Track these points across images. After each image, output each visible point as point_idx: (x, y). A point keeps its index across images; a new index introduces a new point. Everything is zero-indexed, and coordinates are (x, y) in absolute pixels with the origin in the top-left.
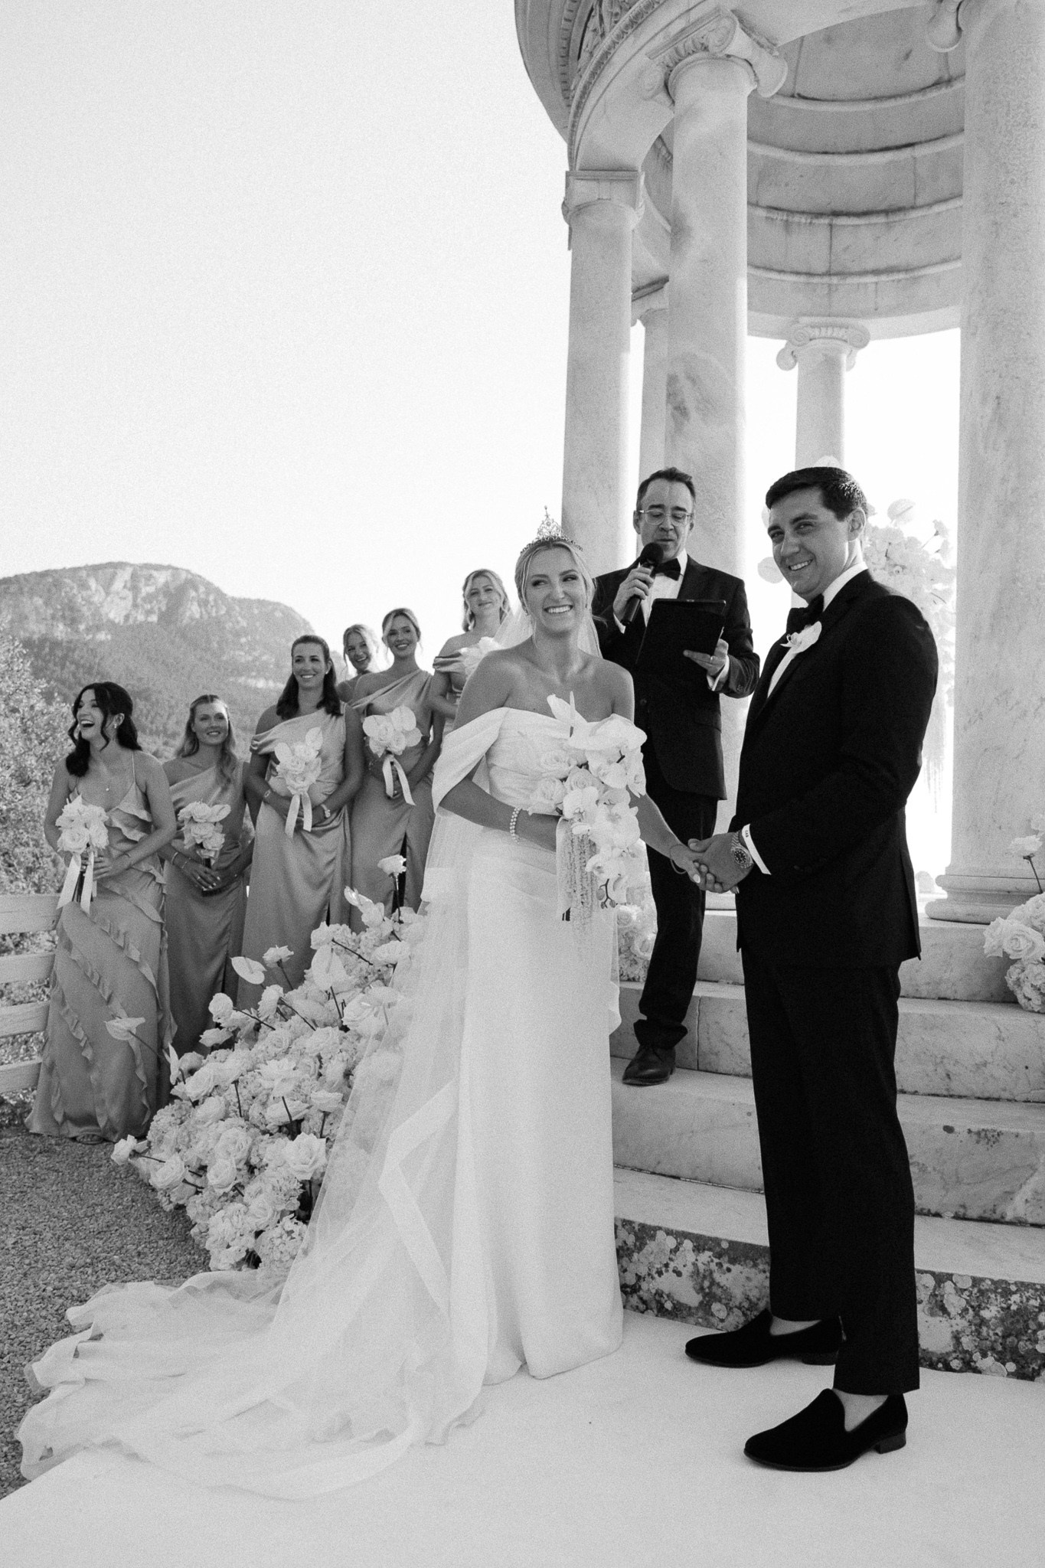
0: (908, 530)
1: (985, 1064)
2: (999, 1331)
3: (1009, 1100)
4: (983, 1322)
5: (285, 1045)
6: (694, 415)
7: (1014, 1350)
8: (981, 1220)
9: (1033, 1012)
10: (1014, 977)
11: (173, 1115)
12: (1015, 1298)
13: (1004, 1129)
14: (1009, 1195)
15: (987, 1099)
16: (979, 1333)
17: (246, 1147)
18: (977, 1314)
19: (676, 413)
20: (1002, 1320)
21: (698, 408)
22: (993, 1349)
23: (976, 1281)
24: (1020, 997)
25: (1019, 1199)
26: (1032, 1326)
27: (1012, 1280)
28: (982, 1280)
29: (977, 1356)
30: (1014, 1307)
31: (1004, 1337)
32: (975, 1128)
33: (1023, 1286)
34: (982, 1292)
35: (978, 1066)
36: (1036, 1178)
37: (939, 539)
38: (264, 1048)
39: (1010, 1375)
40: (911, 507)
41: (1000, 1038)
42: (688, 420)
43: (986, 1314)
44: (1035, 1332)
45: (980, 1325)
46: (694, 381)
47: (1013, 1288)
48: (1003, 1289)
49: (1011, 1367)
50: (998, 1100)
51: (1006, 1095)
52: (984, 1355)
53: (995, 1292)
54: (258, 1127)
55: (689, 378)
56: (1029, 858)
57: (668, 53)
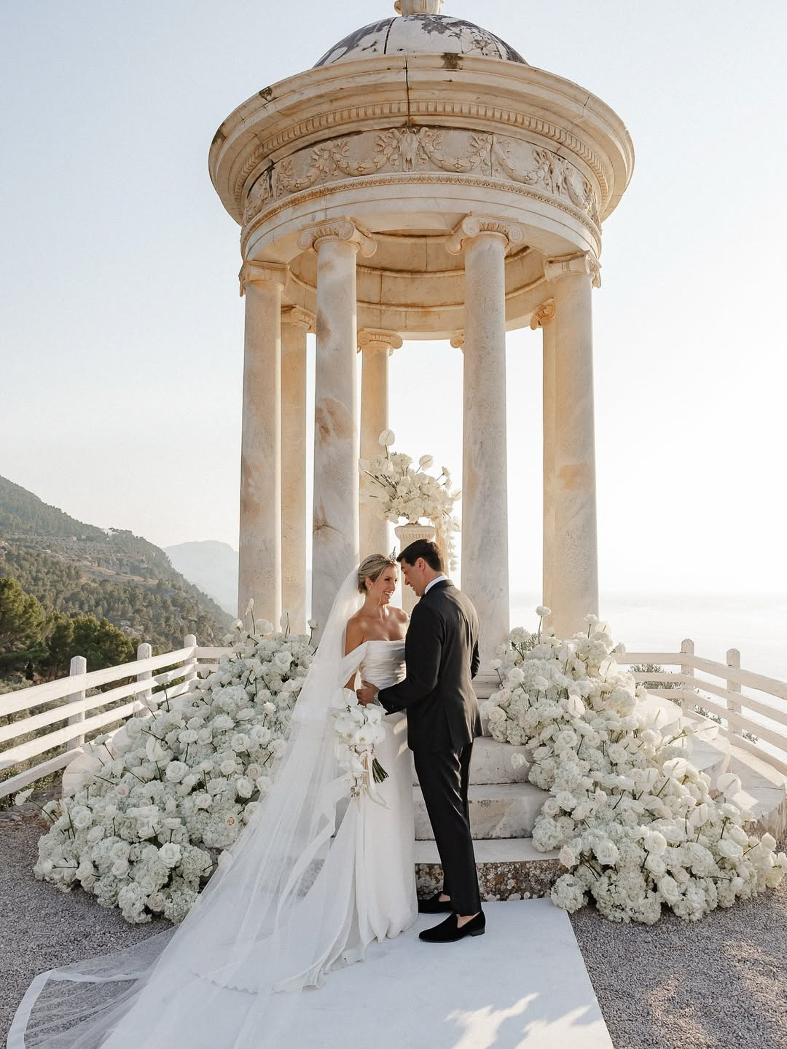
0: (429, 472)
1: (481, 769)
2: (494, 884)
3: (491, 784)
4: (488, 881)
5: (127, 793)
6: (332, 433)
7: (499, 889)
8: (483, 839)
9: (499, 742)
10: (491, 727)
11: (55, 839)
12: (500, 869)
13: (492, 799)
14: (494, 827)
15: (483, 784)
16: (486, 885)
17: (128, 851)
18: (486, 878)
19: (322, 429)
20: (495, 879)
21: (334, 430)
22: (491, 891)
23: (485, 865)
24: (494, 735)
25: (498, 828)
26: (506, 879)
27: (498, 862)
28: (488, 864)
29: (485, 895)
30: (499, 873)
31: (495, 885)
32: (481, 800)
33: (503, 863)
34: (487, 869)
35: (479, 770)
36: (504, 818)
37: (444, 479)
38: (113, 796)
39: (498, 900)
40: (431, 460)
41: (487, 757)
42: (329, 435)
43: (488, 877)
44: (507, 881)
45: (486, 882)
46: (332, 414)
47: (499, 865)
48: (495, 866)
49: (498, 896)
50: (486, 784)
51: (489, 782)
52: (488, 894)
53: (492, 868)
54: (126, 840)
55: (329, 412)
56: (497, 670)
57: (315, 230)
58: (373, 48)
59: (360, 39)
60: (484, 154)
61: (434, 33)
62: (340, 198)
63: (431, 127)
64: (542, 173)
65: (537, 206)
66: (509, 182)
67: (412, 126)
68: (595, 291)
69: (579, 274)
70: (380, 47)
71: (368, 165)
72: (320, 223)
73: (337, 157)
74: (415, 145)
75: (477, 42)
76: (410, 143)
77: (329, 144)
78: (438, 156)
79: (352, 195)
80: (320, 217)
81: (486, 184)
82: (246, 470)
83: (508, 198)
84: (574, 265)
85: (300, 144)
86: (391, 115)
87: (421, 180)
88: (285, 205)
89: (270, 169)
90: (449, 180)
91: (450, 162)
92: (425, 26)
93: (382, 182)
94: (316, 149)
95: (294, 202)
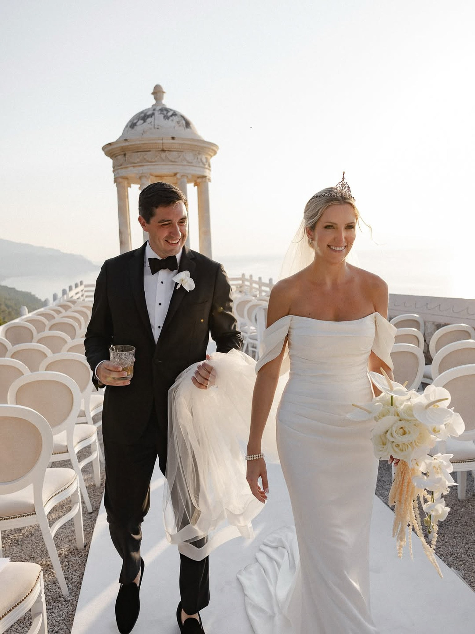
57: (140, 175)
58: (151, 124)
59: (146, 119)
60: (181, 157)
61: (167, 120)
62: (146, 167)
63: (168, 151)
64: (195, 160)
65: (194, 168)
66: (187, 164)
67: (163, 151)
68: (209, 183)
69: (205, 182)
70: (153, 123)
71: (153, 160)
72: (141, 174)
73: (145, 157)
74: (165, 155)
75: (178, 122)
76: (163, 155)
77: (143, 153)
78: (170, 158)
79: (149, 167)
80: (141, 172)
81: (182, 165)
82: (121, 233)
83: (187, 167)
84: (204, 179)
85: (134, 151)
86: (158, 148)
87: (166, 165)
88: (131, 166)
89: (125, 155)
90: (173, 165)
91: (173, 160)
92: (164, 117)
93: (158, 165)
94: (139, 153)
95: (134, 166)
